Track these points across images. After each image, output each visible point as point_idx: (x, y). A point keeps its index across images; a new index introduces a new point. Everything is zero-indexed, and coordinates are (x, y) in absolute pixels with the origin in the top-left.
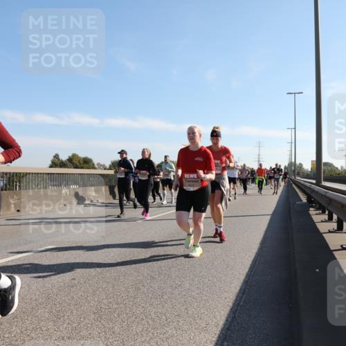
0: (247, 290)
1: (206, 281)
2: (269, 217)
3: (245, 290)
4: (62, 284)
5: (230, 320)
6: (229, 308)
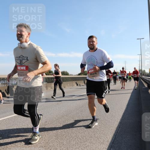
0: (121, 126)
1: (103, 122)
2: (130, 94)
3: (120, 126)
4: (41, 124)
5: (113, 139)
6: (113, 134)
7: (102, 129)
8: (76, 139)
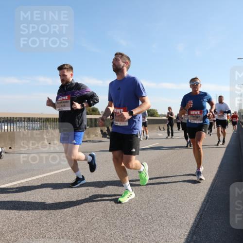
1: (180, 192)
3: (208, 200)
4: (80, 192)
5: (197, 220)
6: (197, 212)
7: (179, 205)
8: (136, 218)
